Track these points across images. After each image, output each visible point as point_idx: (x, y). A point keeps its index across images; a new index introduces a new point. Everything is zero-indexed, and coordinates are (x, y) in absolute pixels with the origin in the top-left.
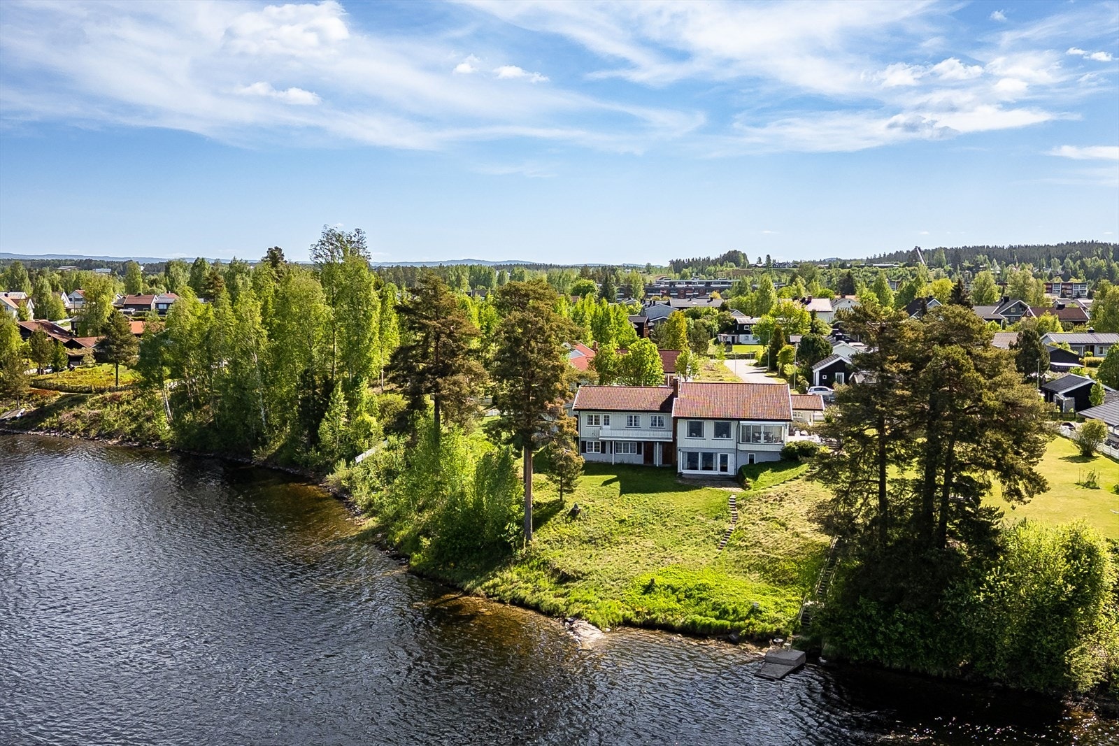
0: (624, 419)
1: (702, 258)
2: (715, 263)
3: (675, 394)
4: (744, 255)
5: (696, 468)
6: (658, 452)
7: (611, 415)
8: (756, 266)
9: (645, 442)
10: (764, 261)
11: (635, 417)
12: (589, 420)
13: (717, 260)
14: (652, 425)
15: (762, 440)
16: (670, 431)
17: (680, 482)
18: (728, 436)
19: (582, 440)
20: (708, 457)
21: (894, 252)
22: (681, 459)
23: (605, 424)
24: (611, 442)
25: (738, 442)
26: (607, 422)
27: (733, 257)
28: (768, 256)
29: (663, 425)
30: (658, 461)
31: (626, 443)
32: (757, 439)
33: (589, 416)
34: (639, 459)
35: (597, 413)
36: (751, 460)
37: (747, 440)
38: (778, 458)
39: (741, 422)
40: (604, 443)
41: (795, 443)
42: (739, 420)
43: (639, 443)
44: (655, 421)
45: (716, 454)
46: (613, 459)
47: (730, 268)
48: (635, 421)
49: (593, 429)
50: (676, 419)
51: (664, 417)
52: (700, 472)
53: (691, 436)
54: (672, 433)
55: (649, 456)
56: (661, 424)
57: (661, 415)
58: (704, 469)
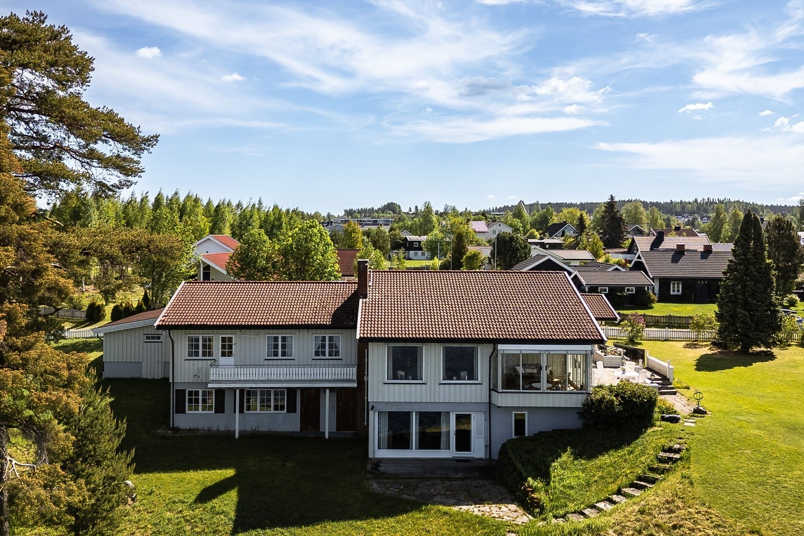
0: (260, 344)
1: (368, 208)
2: (377, 211)
3: (361, 292)
4: (399, 206)
5: (406, 445)
6: (328, 406)
7: (237, 338)
8: (408, 213)
9: (303, 390)
10: (413, 210)
11: (284, 339)
12: (191, 346)
13: (379, 209)
14: (317, 353)
15: (544, 385)
16: (353, 366)
17: (375, 486)
18: (472, 376)
19: (180, 388)
20: (431, 419)
21: (502, 206)
22: (376, 427)
23: (223, 354)
24: (234, 390)
25: (492, 389)
26: (227, 351)
27: (391, 207)
28: (416, 206)
29: (337, 353)
30: (328, 424)
31: (266, 392)
32: (531, 381)
33: (191, 340)
34: (290, 423)
35: (207, 334)
36: (520, 424)
37: (511, 382)
38: (574, 423)
39: (501, 347)
40: (220, 393)
41: (611, 389)
42: (496, 342)
43: (291, 391)
44: (323, 346)
45: (448, 414)
46: (237, 423)
47: (389, 215)
48: (284, 346)
49: (201, 364)
50: (364, 342)
51: (341, 338)
52: (414, 453)
53: (395, 377)
54: (355, 369)
55: (311, 416)
56: (334, 351)
57: (334, 333)
58: (422, 445)
